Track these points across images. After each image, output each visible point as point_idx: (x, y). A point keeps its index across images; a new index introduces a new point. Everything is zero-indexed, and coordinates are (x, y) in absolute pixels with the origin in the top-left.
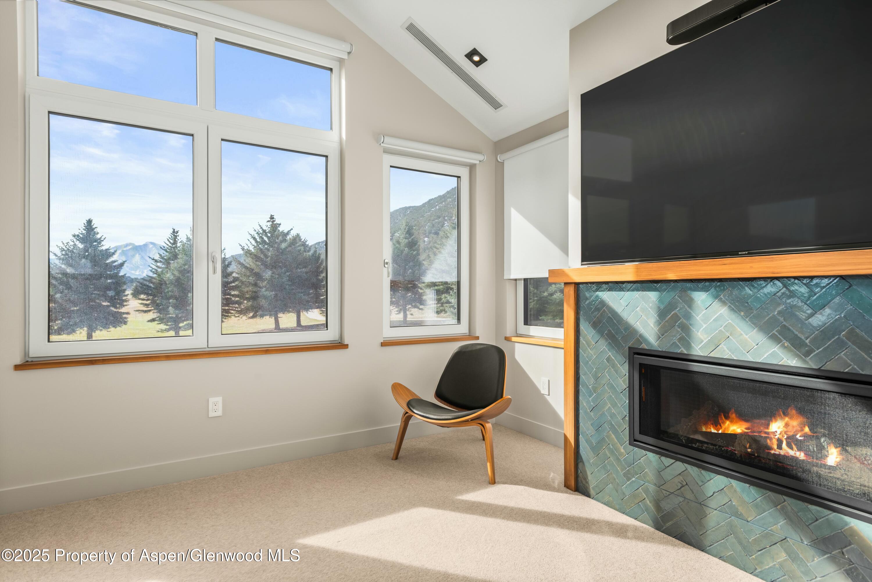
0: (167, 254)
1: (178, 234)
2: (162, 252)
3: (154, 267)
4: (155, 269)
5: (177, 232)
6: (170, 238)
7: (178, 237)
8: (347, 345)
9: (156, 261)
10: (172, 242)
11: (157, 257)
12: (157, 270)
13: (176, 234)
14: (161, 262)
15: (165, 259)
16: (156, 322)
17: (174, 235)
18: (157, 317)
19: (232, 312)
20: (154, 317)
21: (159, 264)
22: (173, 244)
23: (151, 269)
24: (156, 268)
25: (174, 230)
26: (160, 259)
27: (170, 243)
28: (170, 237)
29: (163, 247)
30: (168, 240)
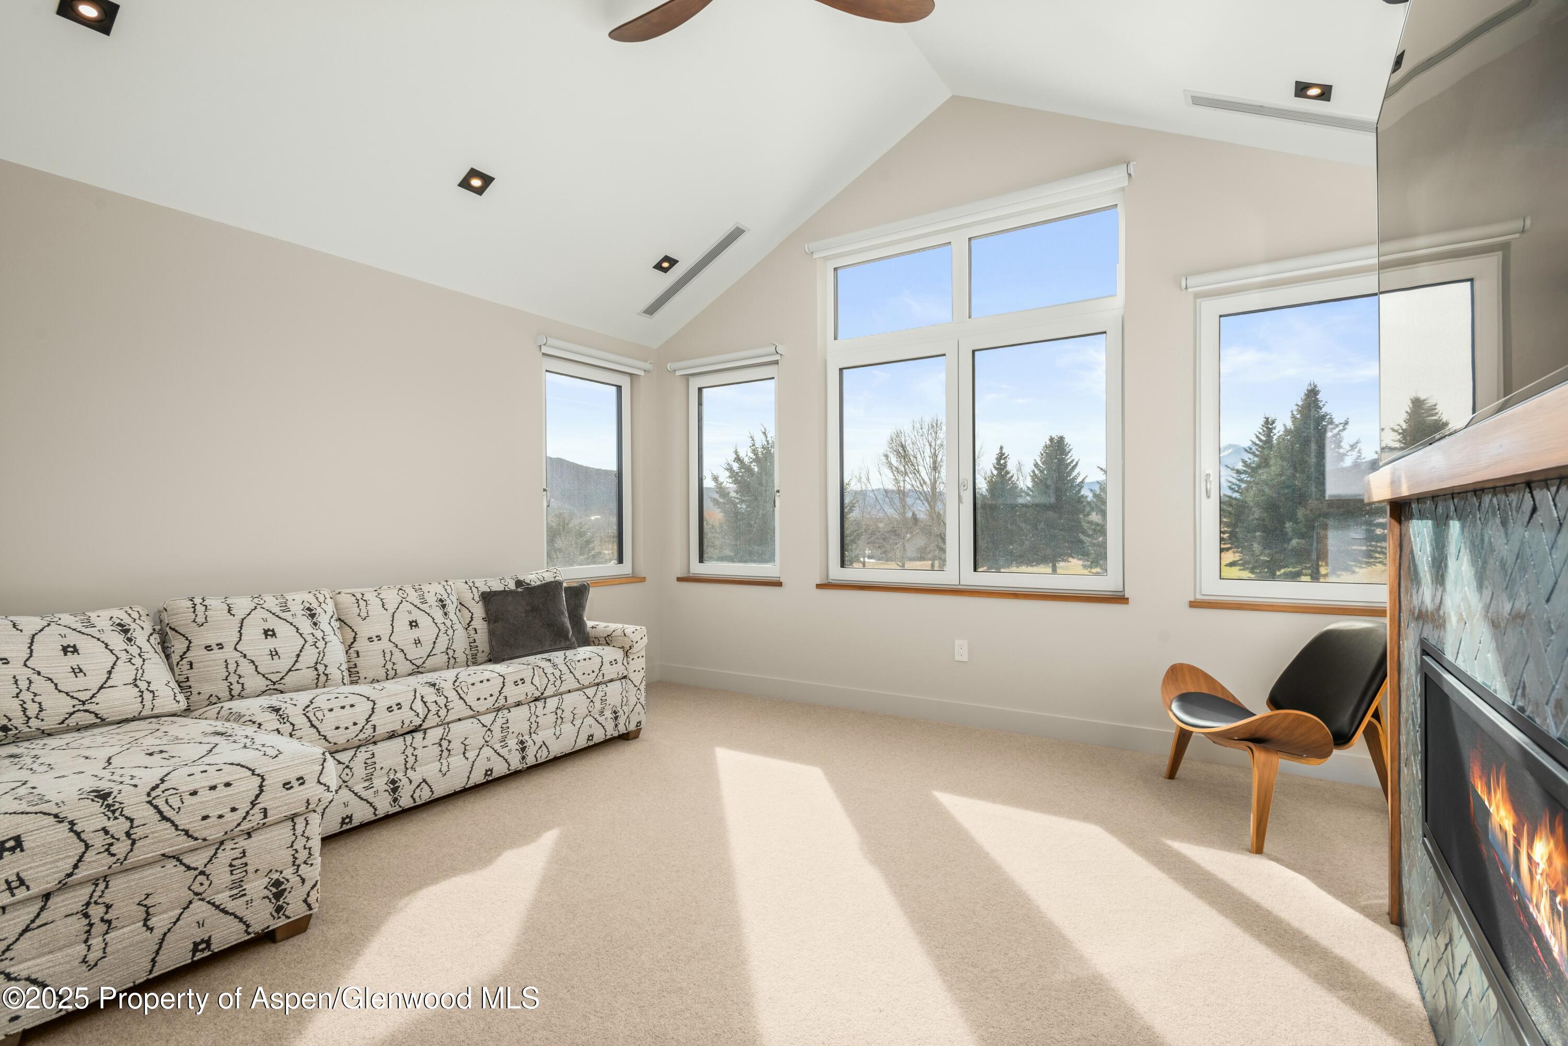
0: (1256, 459)
1: (1274, 425)
2: (1247, 457)
3: (1235, 481)
4: (1236, 485)
5: (1273, 422)
6: (1260, 433)
7: (1274, 431)
8: (1128, 599)
9: (1238, 472)
10: (1263, 438)
11: (1240, 466)
12: (1239, 487)
13: (1271, 425)
14: (1245, 472)
15: (1253, 469)
16: (1238, 568)
17: (1267, 428)
18: (1241, 560)
19: (1377, 555)
20: (1236, 559)
21: (1243, 476)
22: (1265, 442)
23: (1229, 484)
24: (1238, 483)
25: (1267, 419)
26: (1244, 468)
27: (1260, 440)
28: (1261, 431)
29: (1248, 449)
30: (1257, 437)
